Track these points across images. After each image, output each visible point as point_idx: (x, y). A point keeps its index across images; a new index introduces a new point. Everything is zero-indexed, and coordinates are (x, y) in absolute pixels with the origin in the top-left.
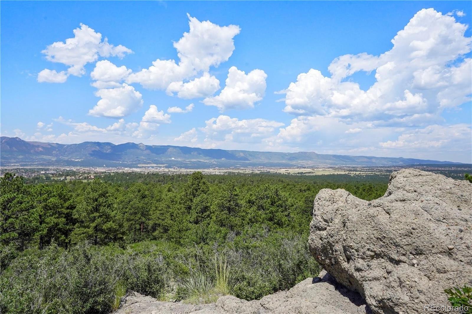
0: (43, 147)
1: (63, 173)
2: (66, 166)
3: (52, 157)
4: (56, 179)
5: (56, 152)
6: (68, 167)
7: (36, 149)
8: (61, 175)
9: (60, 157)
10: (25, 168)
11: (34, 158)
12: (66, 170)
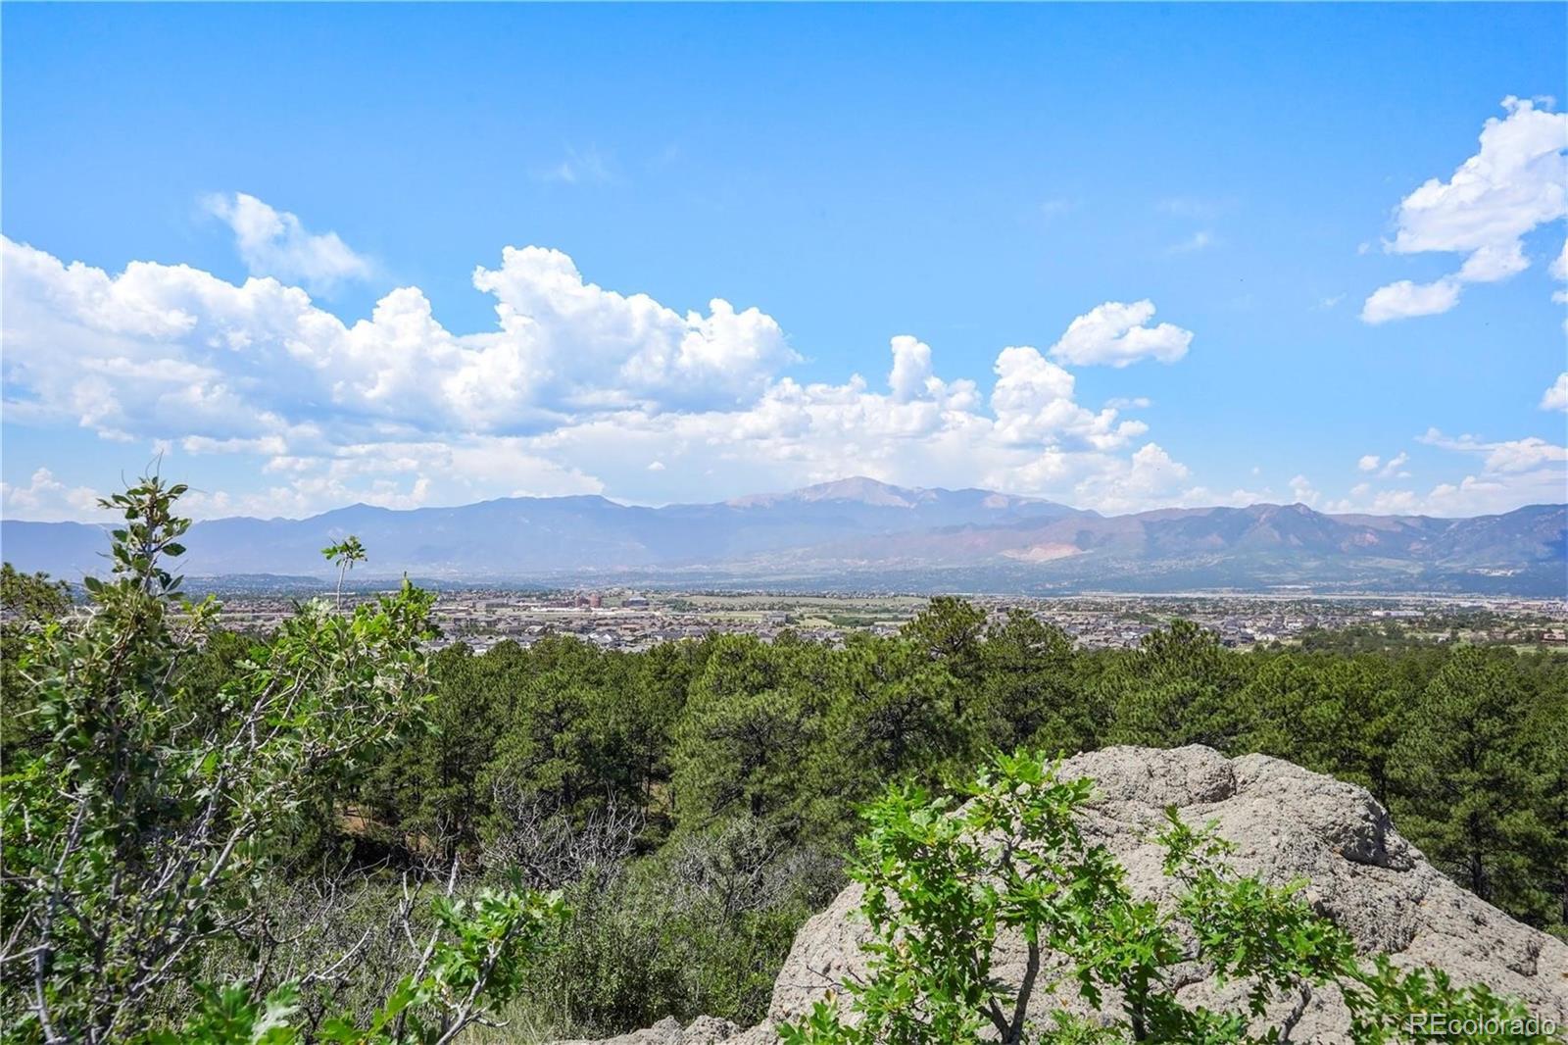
0: (1377, 532)
1: (1447, 616)
2: (1459, 592)
3: (1407, 562)
4: (1420, 637)
5: (1420, 546)
6: (1465, 595)
7: (1357, 538)
8: (1439, 626)
9: (1437, 563)
10: (1325, 597)
11: (1351, 567)
12: (1458, 606)
